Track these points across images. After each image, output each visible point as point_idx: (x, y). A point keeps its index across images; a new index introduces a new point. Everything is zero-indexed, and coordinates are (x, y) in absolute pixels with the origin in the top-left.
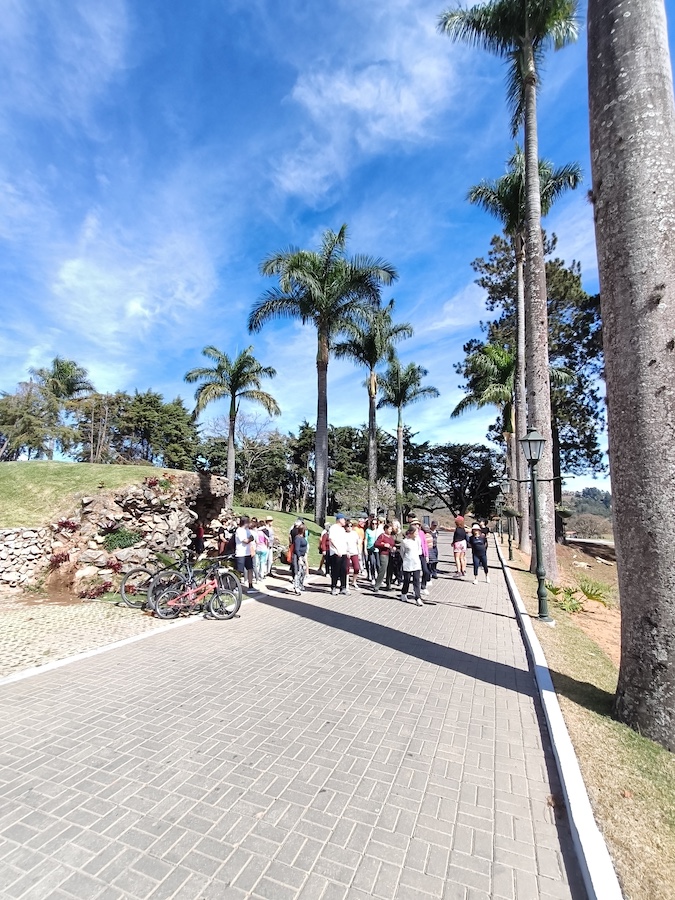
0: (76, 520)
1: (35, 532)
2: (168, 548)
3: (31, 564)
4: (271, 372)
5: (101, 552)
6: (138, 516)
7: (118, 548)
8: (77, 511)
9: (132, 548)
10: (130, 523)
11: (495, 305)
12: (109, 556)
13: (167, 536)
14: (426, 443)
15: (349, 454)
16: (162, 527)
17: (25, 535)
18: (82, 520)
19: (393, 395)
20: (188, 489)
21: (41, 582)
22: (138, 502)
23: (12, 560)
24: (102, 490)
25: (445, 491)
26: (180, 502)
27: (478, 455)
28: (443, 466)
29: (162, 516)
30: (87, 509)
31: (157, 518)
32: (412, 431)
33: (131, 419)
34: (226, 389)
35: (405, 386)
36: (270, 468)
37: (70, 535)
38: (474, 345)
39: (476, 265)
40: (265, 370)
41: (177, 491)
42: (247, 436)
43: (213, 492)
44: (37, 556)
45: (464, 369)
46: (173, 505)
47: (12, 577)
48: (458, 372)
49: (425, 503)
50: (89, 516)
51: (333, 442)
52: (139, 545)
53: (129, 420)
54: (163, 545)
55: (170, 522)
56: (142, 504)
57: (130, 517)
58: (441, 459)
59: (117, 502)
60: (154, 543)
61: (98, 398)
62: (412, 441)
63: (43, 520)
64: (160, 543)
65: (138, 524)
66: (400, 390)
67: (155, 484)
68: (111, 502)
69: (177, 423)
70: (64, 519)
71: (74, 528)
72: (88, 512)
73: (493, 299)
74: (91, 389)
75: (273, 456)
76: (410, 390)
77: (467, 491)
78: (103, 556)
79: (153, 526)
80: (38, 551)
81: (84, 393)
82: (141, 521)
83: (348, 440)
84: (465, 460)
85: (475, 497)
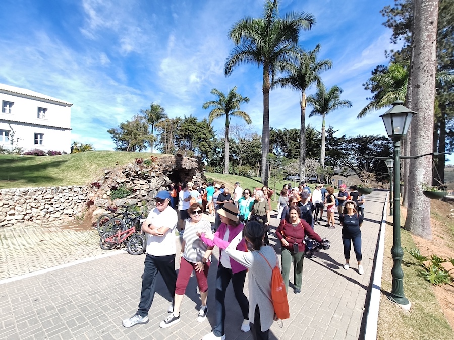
0: (101, 182)
1: (81, 188)
2: (149, 199)
3: (80, 205)
4: (246, 100)
5: (107, 201)
6: (133, 181)
7: (118, 199)
8: (102, 177)
9: (125, 199)
10: (129, 184)
11: (398, 39)
12: (111, 203)
13: (149, 192)
14: (344, 136)
15: (295, 145)
16: (146, 187)
17: (75, 190)
18: (104, 182)
19: (319, 108)
20: (164, 165)
21: (84, 215)
22: (131, 172)
23: (68, 203)
24: (117, 166)
25: (356, 165)
26: (159, 172)
27: (380, 142)
28: (354, 149)
29: (145, 181)
30: (107, 176)
31: (142, 182)
32: (334, 130)
33: (182, 130)
34: (223, 112)
35: (327, 101)
36: (252, 153)
37: (97, 190)
38: (380, 69)
39: (383, 12)
40: (244, 99)
41: (156, 166)
42: (241, 137)
43: (183, 167)
44: (83, 201)
45: (370, 86)
46: (153, 174)
47: (69, 211)
48: (366, 89)
49: (343, 172)
50: (108, 180)
51: (286, 138)
52: (130, 197)
53: (182, 131)
54: (146, 197)
55: (151, 184)
56: (133, 174)
57: (129, 181)
58: (354, 146)
59: (123, 173)
60: (140, 196)
61: (168, 121)
62: (334, 135)
63: (87, 182)
64: (144, 196)
65: (133, 185)
66: (323, 105)
67: (141, 163)
68: (120, 173)
69: (203, 131)
70: (96, 182)
71: (99, 186)
72: (107, 178)
73: (396, 35)
74: (167, 117)
75: (254, 147)
76: (331, 104)
77: (371, 165)
78: (108, 202)
79: (140, 186)
80: (83, 198)
81: (164, 119)
82: (134, 184)
83: (295, 136)
84: (371, 146)
85: (376, 169)
